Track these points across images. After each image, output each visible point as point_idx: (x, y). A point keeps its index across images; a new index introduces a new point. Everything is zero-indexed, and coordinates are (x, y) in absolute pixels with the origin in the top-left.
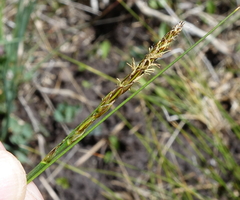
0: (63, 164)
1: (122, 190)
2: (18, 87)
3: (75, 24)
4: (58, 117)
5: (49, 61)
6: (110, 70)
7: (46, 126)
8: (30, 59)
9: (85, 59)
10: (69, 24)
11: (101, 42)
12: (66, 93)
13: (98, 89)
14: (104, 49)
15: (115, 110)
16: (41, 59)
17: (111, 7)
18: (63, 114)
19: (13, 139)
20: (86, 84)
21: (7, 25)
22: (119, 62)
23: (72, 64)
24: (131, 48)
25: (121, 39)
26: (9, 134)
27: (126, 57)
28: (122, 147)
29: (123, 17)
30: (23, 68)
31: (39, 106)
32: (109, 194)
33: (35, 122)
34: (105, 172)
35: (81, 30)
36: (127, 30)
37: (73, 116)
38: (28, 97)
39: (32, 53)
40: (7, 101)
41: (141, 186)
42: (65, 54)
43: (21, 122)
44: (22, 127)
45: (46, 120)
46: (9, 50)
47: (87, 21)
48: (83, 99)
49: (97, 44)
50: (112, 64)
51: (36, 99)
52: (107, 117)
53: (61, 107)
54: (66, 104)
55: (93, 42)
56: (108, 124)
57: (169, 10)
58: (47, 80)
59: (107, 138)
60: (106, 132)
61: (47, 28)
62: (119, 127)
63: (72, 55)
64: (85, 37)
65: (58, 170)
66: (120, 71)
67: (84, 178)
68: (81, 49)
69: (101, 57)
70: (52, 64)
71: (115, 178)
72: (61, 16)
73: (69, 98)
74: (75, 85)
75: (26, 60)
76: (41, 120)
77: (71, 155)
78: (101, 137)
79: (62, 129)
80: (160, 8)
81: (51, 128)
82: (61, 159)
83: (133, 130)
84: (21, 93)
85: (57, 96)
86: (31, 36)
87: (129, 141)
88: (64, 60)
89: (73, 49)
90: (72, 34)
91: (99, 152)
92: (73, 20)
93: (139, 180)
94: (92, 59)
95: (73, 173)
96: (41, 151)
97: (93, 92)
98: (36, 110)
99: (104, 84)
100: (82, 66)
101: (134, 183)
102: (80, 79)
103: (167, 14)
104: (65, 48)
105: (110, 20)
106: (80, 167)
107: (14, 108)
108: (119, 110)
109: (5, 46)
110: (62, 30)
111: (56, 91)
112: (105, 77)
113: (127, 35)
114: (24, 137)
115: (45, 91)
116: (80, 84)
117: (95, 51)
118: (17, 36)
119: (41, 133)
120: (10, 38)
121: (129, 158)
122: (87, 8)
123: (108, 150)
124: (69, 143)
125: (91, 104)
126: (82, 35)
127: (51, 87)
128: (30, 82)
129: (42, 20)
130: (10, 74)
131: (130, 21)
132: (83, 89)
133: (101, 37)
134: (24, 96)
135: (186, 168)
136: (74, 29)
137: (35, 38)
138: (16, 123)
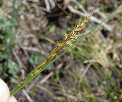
0: (33, 84)
1: (61, 95)
2: (12, 46)
3: (39, 17)
4: (31, 61)
5: (27, 34)
6: (55, 39)
7: (26, 65)
8: (18, 33)
9: (44, 33)
10: (36, 17)
11: (52, 25)
12: (35, 49)
13: (50, 48)
14: (53, 29)
15: (58, 57)
16: (23, 33)
17: (56, 9)
18: (34, 59)
19: (10, 72)
20: (44, 45)
21: (7, 17)
22: (60, 35)
23: (37, 36)
24: (66, 29)
25: (61, 24)
26: (8, 69)
27: (63, 32)
28: (61, 76)
29: (61, 14)
30: (15, 38)
32: (55, 98)
33: (20, 63)
34: (53, 87)
35: (42, 20)
36: (63, 20)
37: (38, 60)
38: (17, 51)
39: (19, 30)
40: (7, 53)
41: (70, 94)
42: (34, 31)
43: (14, 63)
44: (14, 66)
45: (26, 63)
46: (8, 29)
47: (44, 16)
48: (43, 52)
49: (49, 27)
50: (57, 36)
51: (21, 52)
52: (54, 61)
53: (33, 56)
54: (35, 55)
55: (47, 25)
56: (55, 64)
57: (84, 10)
58: (26, 43)
59: (54, 71)
60: (54, 68)
61: (26, 19)
62: (60, 66)
63: (38, 32)
64: (44, 23)
65: (31, 87)
66: (61, 39)
67: (42, 90)
68: (42, 29)
69: (51, 33)
70: (28, 36)
71: (58, 90)
72: (32, 13)
73: (36, 52)
74: (39, 46)
75: (16, 34)
76: (23, 62)
77: (37, 79)
78: (51, 71)
79: (33, 67)
80: (79, 10)
81: (28, 66)
83: (67, 68)
84: (13, 50)
85: (31, 51)
86: (18, 22)
87: (65, 72)
88: (34, 34)
89: (38, 28)
90: (38, 22)
91: (50, 78)
92: (38, 15)
93: (69, 91)
94: (47, 33)
95: (38, 88)
96: (23, 77)
97: (48, 49)
98: (21, 57)
99: (53, 46)
100: (42, 37)
101: (67, 93)
102: (42, 43)
103: (82, 12)
104: (34, 28)
106: (41, 85)
107: (10, 57)
108: (60, 57)
109: (6, 27)
110: (33, 20)
111: (30, 48)
113: (63, 22)
114: (15, 71)
115: (25, 48)
116: (41, 45)
117: (48, 30)
118: (12, 22)
119: (23, 68)
120: (8, 23)
121: (65, 80)
122: (44, 9)
123: (55, 77)
125: (47, 54)
127: (28, 46)
128: (18, 44)
129: (23, 15)
130: (8, 41)
131: (65, 16)
132: (43, 48)
133: (52, 23)
134: (15, 51)
136: (39, 19)
137: (20, 23)
138: (11, 64)
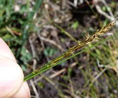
0: (43, 76)
1: (68, 95)
2: (30, 34)
3: (64, 10)
4: (46, 53)
5: (47, 25)
6: (76, 36)
7: (39, 56)
8: (39, 22)
9: (65, 28)
10: (61, 9)
11: (75, 21)
12: (52, 42)
13: (68, 44)
14: (75, 25)
15: (74, 55)
16: (44, 23)
17: (83, 6)
18: (49, 52)
19: (22, 59)
20: (63, 40)
21: (31, 3)
22: (81, 33)
23: (58, 29)
24: (88, 28)
25: (85, 22)
26: (20, 56)
27: (85, 31)
28: (73, 74)
29: (88, 12)
30: (34, 25)
31: (38, 45)
32: (62, 95)
33: (34, 52)
34: (62, 84)
35: (66, 13)
36: (88, 18)
37: (53, 54)
38: (33, 40)
39: (40, 19)
40: (22, 39)
41: (78, 95)
42: (56, 23)
43: (27, 51)
44: (27, 54)
45: (40, 53)
46: (29, 15)
47: (70, 10)
48: (60, 47)
49: (72, 22)
50: (78, 33)
51: (37, 42)
52: (69, 58)
53: (48, 48)
54: (51, 48)
55: (70, 21)
56: (69, 62)
57: (111, 13)
58: (44, 34)
59: (67, 68)
60: (67, 65)
61: (50, 9)
62: (74, 64)
63: (59, 24)
64: (68, 17)
65: (40, 78)
66: (81, 37)
67: (51, 85)
68: (64, 22)
69: (73, 29)
70: (48, 27)
71: (66, 88)
72: (58, 5)
73: (53, 45)
74: (57, 39)
75: (36, 22)
76: (37, 52)
77: (48, 72)
78: (64, 67)
79: (46, 59)
80: (107, 12)
81: (41, 57)
82: (42, 73)
83: (81, 67)
84: (30, 37)
85: (48, 42)
86: (41, 11)
87: (78, 72)
88: (55, 26)
89: (60, 22)
90: (61, 14)
91: (61, 74)
92: (63, 8)
93: (78, 92)
94: (68, 28)
95: (47, 81)
96: (34, 67)
97: (65, 45)
98: (36, 47)
99: (72, 42)
100: (63, 31)
101: (75, 93)
102: (60, 37)
103: (110, 15)
104: (56, 20)
105: (81, 12)
106: (51, 79)
107: (25, 44)
108: (76, 56)
109: (28, 13)
110: (57, 11)
111: (48, 40)
112: (73, 39)
113: (88, 21)
114: (27, 59)
115: (42, 39)
116: (60, 39)
117: (71, 25)
118: (35, 9)
119: (36, 59)
120: (31, 10)
121: (75, 80)
122: (71, 4)
123: (66, 74)
124: (48, 66)
125: (63, 50)
126: (66, 16)
127: (46, 37)
128: (36, 33)
129: (48, 4)
130: (27, 27)
131: (91, 14)
132: (61, 42)
133: (75, 19)
134: (32, 39)
135: (102, 91)
136: (63, 12)
137: (43, 12)
138: (25, 51)
